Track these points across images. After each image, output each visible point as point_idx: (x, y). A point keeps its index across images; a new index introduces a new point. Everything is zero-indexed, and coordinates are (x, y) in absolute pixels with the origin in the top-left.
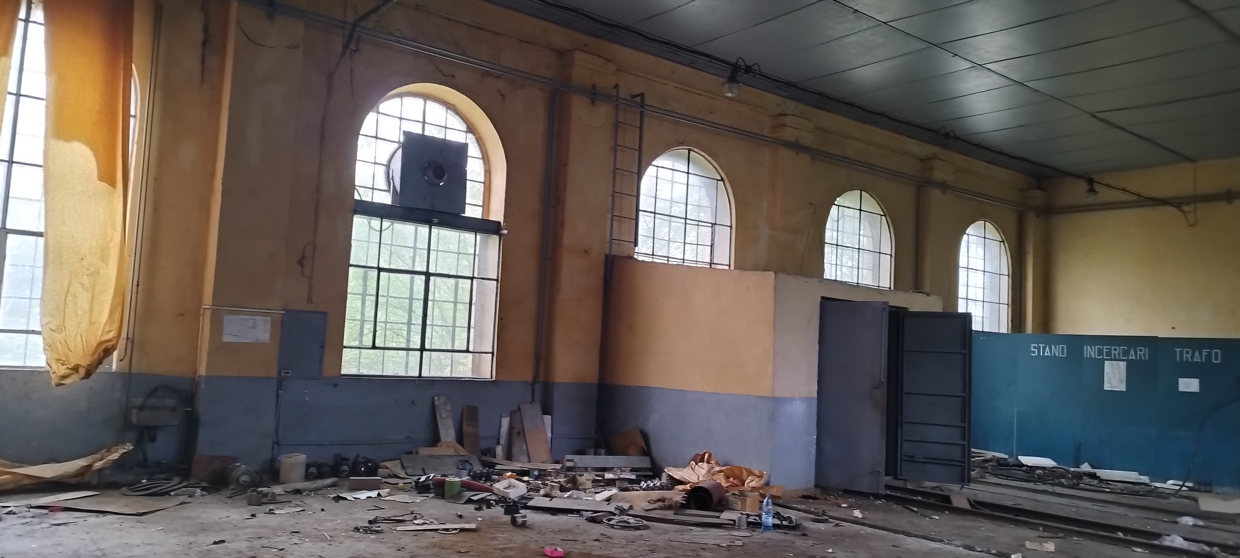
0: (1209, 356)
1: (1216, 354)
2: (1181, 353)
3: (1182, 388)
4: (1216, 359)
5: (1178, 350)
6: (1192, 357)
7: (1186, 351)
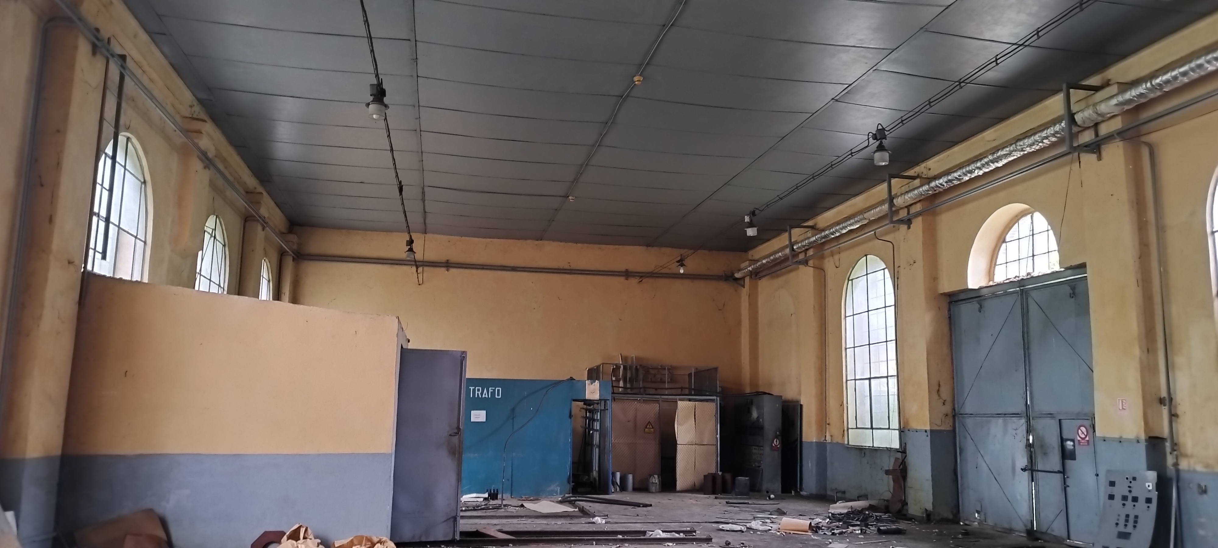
0: (493, 393)
1: (498, 390)
2: (474, 390)
3: (473, 419)
4: (498, 395)
5: (472, 388)
6: (482, 394)
7: (479, 389)
